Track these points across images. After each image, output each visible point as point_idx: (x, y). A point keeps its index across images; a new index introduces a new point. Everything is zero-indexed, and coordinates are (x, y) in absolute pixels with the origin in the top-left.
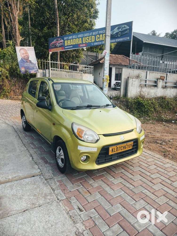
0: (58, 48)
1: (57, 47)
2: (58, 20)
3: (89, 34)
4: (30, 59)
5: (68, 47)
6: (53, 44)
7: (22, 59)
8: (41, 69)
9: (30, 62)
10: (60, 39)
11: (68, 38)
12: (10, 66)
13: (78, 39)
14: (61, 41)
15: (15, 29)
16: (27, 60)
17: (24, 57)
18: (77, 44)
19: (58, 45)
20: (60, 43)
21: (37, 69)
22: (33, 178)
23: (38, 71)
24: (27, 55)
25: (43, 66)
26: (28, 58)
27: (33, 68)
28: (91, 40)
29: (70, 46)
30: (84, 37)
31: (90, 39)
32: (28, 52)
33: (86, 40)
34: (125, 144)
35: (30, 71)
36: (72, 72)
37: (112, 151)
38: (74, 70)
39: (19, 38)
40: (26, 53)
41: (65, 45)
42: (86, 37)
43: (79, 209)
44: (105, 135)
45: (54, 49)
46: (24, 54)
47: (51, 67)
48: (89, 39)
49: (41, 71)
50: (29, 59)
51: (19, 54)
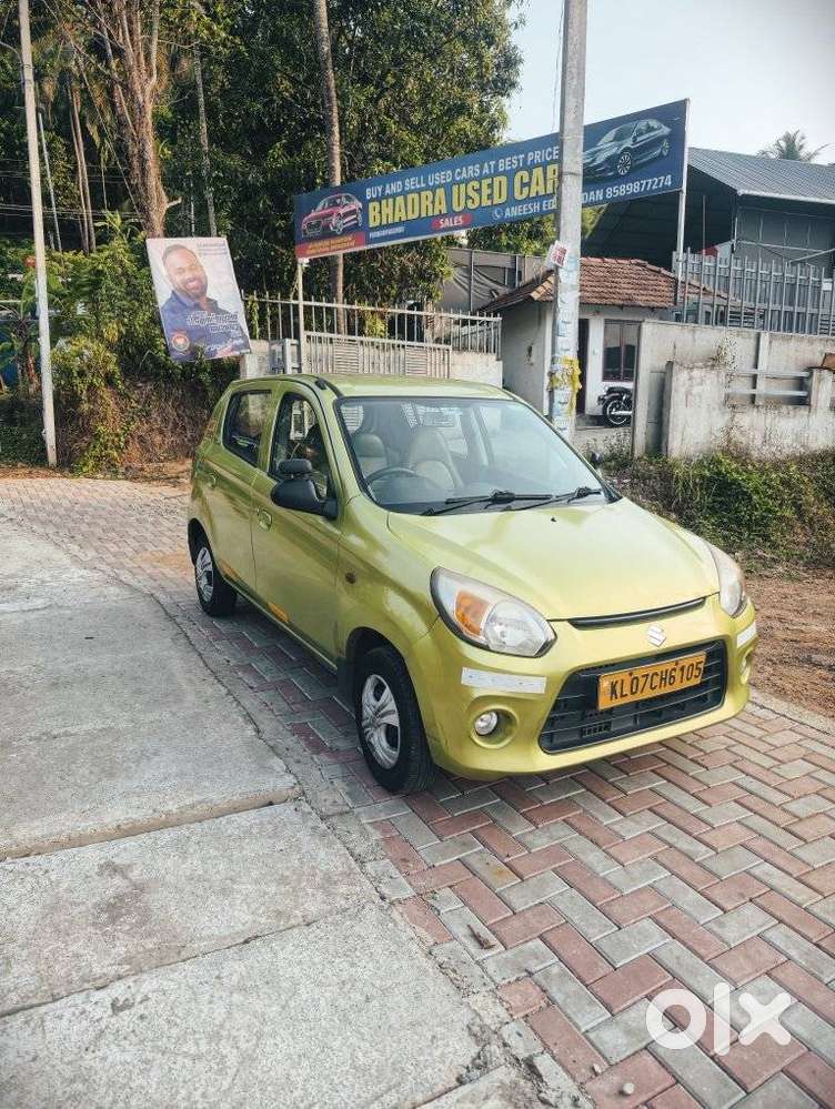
0: (339, 241)
1: (333, 235)
2: (335, 110)
3: (481, 169)
5: (384, 233)
6: (314, 222)
7: (173, 292)
8: (263, 336)
9: (213, 306)
10: (348, 198)
11: (383, 191)
12: (123, 330)
13: (429, 193)
14: (353, 207)
15: (143, 161)
16: (198, 297)
17: (185, 283)
18: (423, 215)
19: (336, 223)
20: (346, 215)
21: (243, 337)
22: (267, 810)
23: (246, 346)
24: (197, 274)
25: (272, 324)
26: (204, 288)
27: (227, 336)
28: (490, 196)
29: (394, 225)
30: (459, 183)
31: (485, 191)
32: (202, 260)
33: (468, 197)
34: (668, 665)
35: (213, 347)
36: (403, 346)
37: (613, 691)
38: (411, 338)
39: (160, 201)
40: (195, 266)
41: (372, 224)
42: (467, 181)
43: (476, 937)
44: (579, 623)
45: (320, 244)
46: (183, 270)
47: (308, 327)
48: (479, 191)
49: (260, 347)
50: (208, 295)
51: (164, 271)
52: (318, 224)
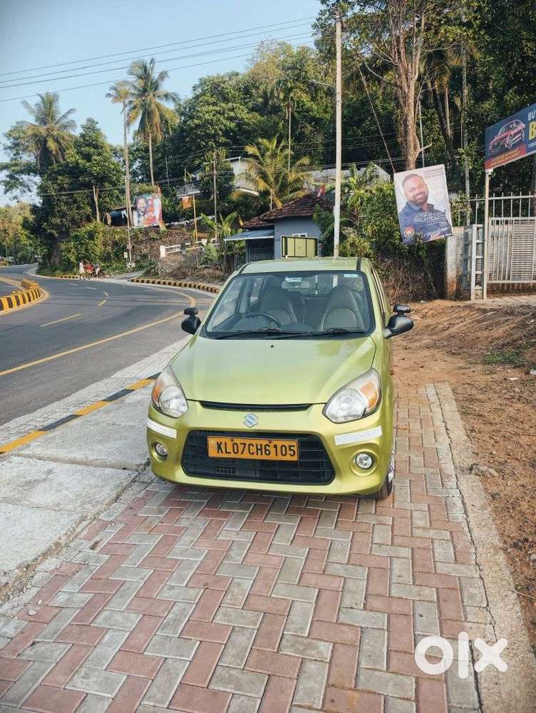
0: (510, 153)
1: (507, 150)
4: (430, 201)
6: (496, 144)
7: (407, 204)
8: (463, 224)
9: (431, 208)
10: (517, 123)
14: (520, 128)
15: (406, 126)
16: (422, 204)
17: (414, 197)
19: (509, 142)
20: (515, 134)
21: (448, 225)
23: (449, 231)
24: (422, 190)
26: (426, 198)
27: (438, 226)
32: (426, 181)
34: (264, 442)
37: (219, 448)
39: (415, 148)
41: (531, 137)
43: (97, 543)
45: (499, 158)
46: (414, 189)
47: (490, 215)
49: (458, 231)
50: (428, 202)
51: (402, 191)
52: (499, 144)
